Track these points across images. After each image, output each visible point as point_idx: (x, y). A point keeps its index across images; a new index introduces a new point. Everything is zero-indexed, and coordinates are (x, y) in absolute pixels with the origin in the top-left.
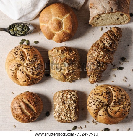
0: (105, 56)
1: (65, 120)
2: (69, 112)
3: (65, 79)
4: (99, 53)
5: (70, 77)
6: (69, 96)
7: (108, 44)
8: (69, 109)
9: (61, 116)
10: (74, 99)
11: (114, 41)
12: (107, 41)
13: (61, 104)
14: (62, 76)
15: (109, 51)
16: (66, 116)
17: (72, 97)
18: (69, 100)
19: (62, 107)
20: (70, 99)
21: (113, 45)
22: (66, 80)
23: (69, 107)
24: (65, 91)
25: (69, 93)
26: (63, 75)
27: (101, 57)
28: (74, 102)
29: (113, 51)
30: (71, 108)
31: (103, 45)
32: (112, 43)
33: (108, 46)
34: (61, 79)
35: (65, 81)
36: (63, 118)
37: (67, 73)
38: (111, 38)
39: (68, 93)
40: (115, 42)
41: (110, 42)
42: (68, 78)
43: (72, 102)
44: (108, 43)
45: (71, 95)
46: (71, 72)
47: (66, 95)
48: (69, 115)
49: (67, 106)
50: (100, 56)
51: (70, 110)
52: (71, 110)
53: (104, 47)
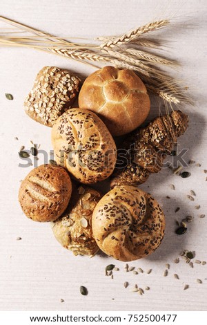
1: (39, 115)
2: (51, 105)
3: (68, 245)
5: (78, 246)
6: (64, 79)
7: (158, 137)
8: (53, 100)
9: (36, 106)
10: (70, 89)
11: (170, 134)
12: (157, 132)
13: (46, 85)
14: (66, 237)
15: (157, 149)
16: (43, 110)
17: (69, 85)
18: (61, 86)
19: (44, 91)
20: (64, 85)
21: (166, 141)
22: (70, 246)
23: (55, 96)
24: (62, 70)
25: (68, 76)
26: (70, 235)
28: (69, 93)
30: (58, 101)
31: (149, 137)
32: (166, 136)
33: (158, 141)
34: (62, 239)
35: (67, 248)
36: (37, 111)
37: (78, 236)
38: (166, 129)
39: (65, 74)
40: (171, 136)
41: (162, 134)
42: (74, 246)
43: (65, 92)
44: (159, 135)
45: (69, 80)
46: (84, 239)
47: (62, 76)
48: (48, 109)
49: (53, 93)
51: (54, 104)
52: (57, 104)
53: (150, 141)
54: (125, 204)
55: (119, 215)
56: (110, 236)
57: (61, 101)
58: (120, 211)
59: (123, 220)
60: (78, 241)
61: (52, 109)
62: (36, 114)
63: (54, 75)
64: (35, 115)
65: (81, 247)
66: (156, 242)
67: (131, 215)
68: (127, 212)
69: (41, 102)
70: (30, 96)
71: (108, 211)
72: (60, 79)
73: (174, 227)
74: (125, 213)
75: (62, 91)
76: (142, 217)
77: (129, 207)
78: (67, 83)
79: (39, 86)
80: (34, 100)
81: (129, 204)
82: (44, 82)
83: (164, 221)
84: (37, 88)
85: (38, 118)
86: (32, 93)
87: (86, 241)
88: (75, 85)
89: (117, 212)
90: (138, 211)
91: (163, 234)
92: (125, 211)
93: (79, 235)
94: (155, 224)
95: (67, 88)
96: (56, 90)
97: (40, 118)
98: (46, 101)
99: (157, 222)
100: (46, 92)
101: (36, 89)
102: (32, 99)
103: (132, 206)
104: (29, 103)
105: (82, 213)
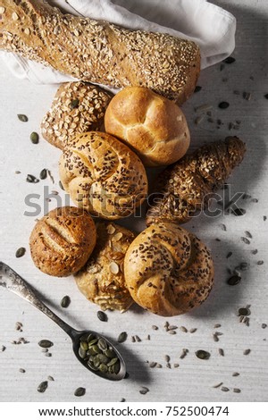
0: (193, 187)
1: (60, 138)
2: (74, 126)
3: (95, 296)
4: (183, 180)
5: (106, 297)
6: (90, 95)
7: (207, 166)
8: (76, 119)
9: (55, 127)
10: (98, 106)
12: (206, 159)
13: (68, 102)
14: (92, 287)
15: (206, 181)
16: (65, 132)
17: (96, 101)
18: (86, 103)
19: (66, 109)
20: (90, 102)
21: (218, 171)
22: (96, 298)
23: (79, 116)
25: (95, 91)
26: (96, 284)
27: (184, 189)
28: (96, 112)
29: (214, 186)
30: (83, 121)
31: (196, 165)
32: (218, 165)
33: (207, 170)
34: (87, 290)
35: (93, 300)
36: (57, 133)
37: (107, 285)
38: (218, 156)
39: (91, 90)
40: (223, 166)
41: (213, 163)
42: (102, 297)
43: (91, 110)
44: (210, 163)
45: (96, 96)
46: (115, 288)
47: (87, 91)
48: (71, 131)
49: (77, 111)
50: (182, 186)
51: (78, 124)
52: (81, 125)
53: (197, 170)
54: (165, 244)
55: (158, 256)
56: (147, 283)
57: (86, 120)
58: (159, 252)
59: (162, 263)
60: (107, 290)
61: (75, 131)
62: (56, 137)
63: (78, 90)
64: (54, 139)
65: (111, 299)
66: (203, 292)
67: (173, 257)
68: (168, 253)
69: (61, 122)
70: (48, 116)
71: (143, 252)
72: (86, 95)
73: (225, 276)
74: (165, 254)
75: (87, 108)
76: (186, 261)
77: (169, 247)
78: (93, 100)
79: (60, 104)
80: (54, 120)
81: (169, 243)
82: (66, 98)
83: (213, 268)
84: (57, 106)
85: (57, 142)
86: (51, 112)
87: (117, 291)
88: (103, 102)
89: (155, 253)
90: (181, 252)
91: (211, 284)
92: (165, 252)
93: (108, 283)
94: (202, 269)
95: (94, 105)
96: (81, 108)
97: (61, 142)
98: (68, 121)
99: (204, 267)
100: (68, 110)
101: (55, 107)
102: (51, 119)
103: (173, 245)
104: (47, 125)
105: (112, 256)
